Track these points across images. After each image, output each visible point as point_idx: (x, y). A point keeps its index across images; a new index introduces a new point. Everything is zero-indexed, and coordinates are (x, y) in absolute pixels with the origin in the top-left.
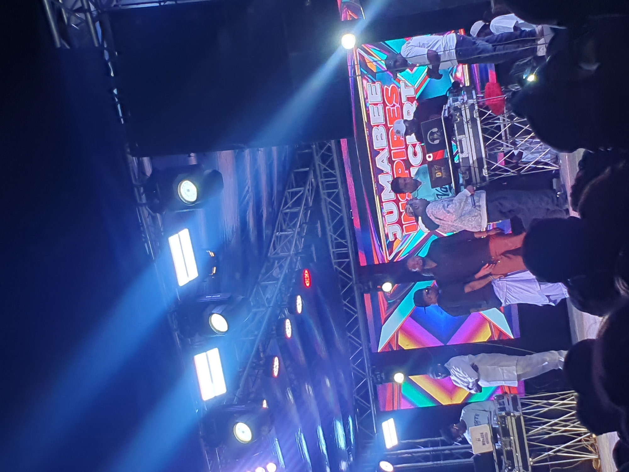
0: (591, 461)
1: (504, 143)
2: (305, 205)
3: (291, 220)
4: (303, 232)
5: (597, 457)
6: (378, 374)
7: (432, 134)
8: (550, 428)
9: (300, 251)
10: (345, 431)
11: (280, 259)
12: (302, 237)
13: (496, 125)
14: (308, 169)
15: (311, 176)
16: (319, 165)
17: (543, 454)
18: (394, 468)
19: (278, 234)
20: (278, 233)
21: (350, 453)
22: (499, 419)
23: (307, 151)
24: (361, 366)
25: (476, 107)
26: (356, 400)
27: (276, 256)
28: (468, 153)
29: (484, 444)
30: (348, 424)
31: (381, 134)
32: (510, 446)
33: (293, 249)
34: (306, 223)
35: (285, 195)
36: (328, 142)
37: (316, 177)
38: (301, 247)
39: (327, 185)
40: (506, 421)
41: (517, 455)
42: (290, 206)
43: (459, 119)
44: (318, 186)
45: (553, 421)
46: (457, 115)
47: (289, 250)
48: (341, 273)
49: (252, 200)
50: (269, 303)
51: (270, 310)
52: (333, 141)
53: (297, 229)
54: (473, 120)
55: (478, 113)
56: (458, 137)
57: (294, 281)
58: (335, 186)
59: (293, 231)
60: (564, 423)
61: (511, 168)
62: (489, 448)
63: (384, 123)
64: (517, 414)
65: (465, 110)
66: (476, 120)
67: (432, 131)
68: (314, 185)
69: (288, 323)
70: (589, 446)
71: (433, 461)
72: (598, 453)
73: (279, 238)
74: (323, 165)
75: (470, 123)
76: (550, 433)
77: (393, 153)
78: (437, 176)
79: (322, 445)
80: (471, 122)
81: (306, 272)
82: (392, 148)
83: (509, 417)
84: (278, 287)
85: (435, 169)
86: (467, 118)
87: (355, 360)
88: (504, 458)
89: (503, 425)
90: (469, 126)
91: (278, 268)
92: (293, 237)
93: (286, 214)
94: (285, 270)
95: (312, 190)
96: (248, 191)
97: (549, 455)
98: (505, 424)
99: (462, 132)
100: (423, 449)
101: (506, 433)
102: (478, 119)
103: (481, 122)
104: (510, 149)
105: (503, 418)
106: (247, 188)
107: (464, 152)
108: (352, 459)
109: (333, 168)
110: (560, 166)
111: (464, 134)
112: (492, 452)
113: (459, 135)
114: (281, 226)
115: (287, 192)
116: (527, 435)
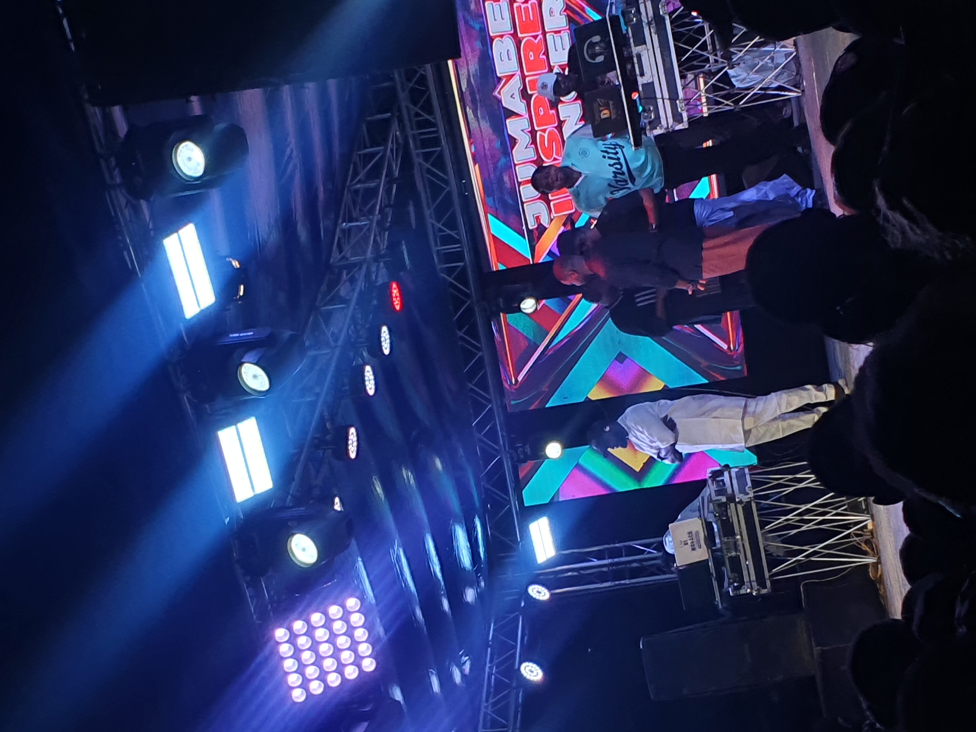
0: (866, 566)
1: (712, 58)
2: (386, 176)
3: (365, 202)
4: (386, 221)
5: (875, 561)
6: (520, 447)
7: (592, 45)
8: (798, 518)
9: (383, 252)
10: (470, 540)
11: (350, 267)
12: (385, 230)
13: (696, 27)
14: (389, 114)
15: (395, 125)
16: (407, 107)
17: (790, 560)
18: (552, 595)
19: (346, 225)
20: (344, 224)
21: (479, 575)
22: (716, 508)
23: (385, 84)
24: (492, 435)
26: (487, 490)
27: (344, 263)
28: (652, 76)
29: (693, 549)
30: (475, 528)
31: (508, 51)
32: (736, 550)
33: (370, 249)
34: (390, 206)
35: (353, 160)
36: (420, 68)
37: (402, 129)
38: (383, 246)
39: (422, 141)
40: (729, 511)
41: (748, 564)
42: (363, 178)
43: (634, 19)
44: (406, 143)
45: (804, 508)
46: (631, 12)
47: (364, 252)
48: (452, 285)
49: (298, 171)
50: (336, 340)
51: (337, 352)
52: (428, 66)
53: (377, 216)
56: (635, 50)
57: (375, 302)
58: (436, 142)
59: (369, 220)
60: (822, 510)
61: (723, 97)
62: (702, 554)
63: (512, 32)
64: (745, 499)
65: (645, 2)
66: (664, 19)
67: (591, 41)
68: (400, 141)
69: (369, 373)
70: (863, 545)
71: (612, 581)
72: (878, 554)
73: (348, 232)
74: (413, 107)
75: (654, 25)
76: (799, 527)
77: (529, 81)
78: (603, 117)
79: (434, 566)
80: (656, 22)
81: (394, 286)
82: (526, 73)
83: (732, 505)
84: (350, 314)
85: (599, 104)
86: (649, 16)
87: (481, 426)
88: (727, 570)
89: (724, 518)
90: (652, 30)
91: (348, 284)
92: (369, 230)
93: (356, 191)
94: (360, 284)
95: (397, 150)
96: (290, 157)
97: (798, 561)
98: (727, 515)
99: (641, 40)
100: (596, 562)
101: (728, 529)
102: (667, 17)
103: (672, 23)
104: (720, 66)
105: (723, 507)
106: (288, 151)
107: (645, 75)
108: (483, 584)
109: (430, 112)
110: (803, 91)
111: (645, 43)
112: (707, 560)
113: (636, 45)
114: (350, 212)
115: (357, 155)
116: (763, 531)
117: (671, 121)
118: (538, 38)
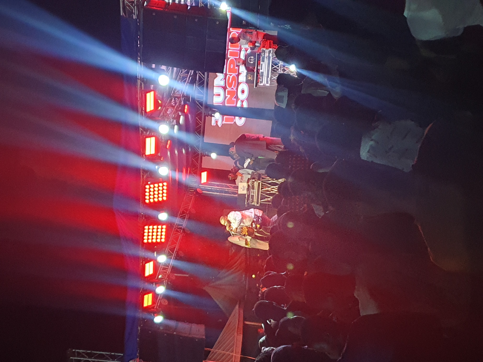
7: (251, 58)
8: (271, 189)
28: (264, 70)
29: (243, 190)
32: (254, 193)
33: (182, 94)
40: (254, 183)
41: (255, 197)
42: (183, 73)
43: (263, 55)
45: (273, 187)
46: (263, 53)
62: (245, 192)
64: (259, 181)
65: (267, 52)
71: (220, 193)
76: (270, 191)
78: (249, 79)
80: (268, 57)
83: (256, 182)
85: (249, 75)
86: (267, 55)
88: (250, 197)
89: (253, 185)
97: (268, 200)
100: (217, 187)
102: (271, 57)
107: (262, 70)
111: (264, 61)
112: (246, 194)
113: (262, 62)
116: (261, 190)
117: (265, 83)
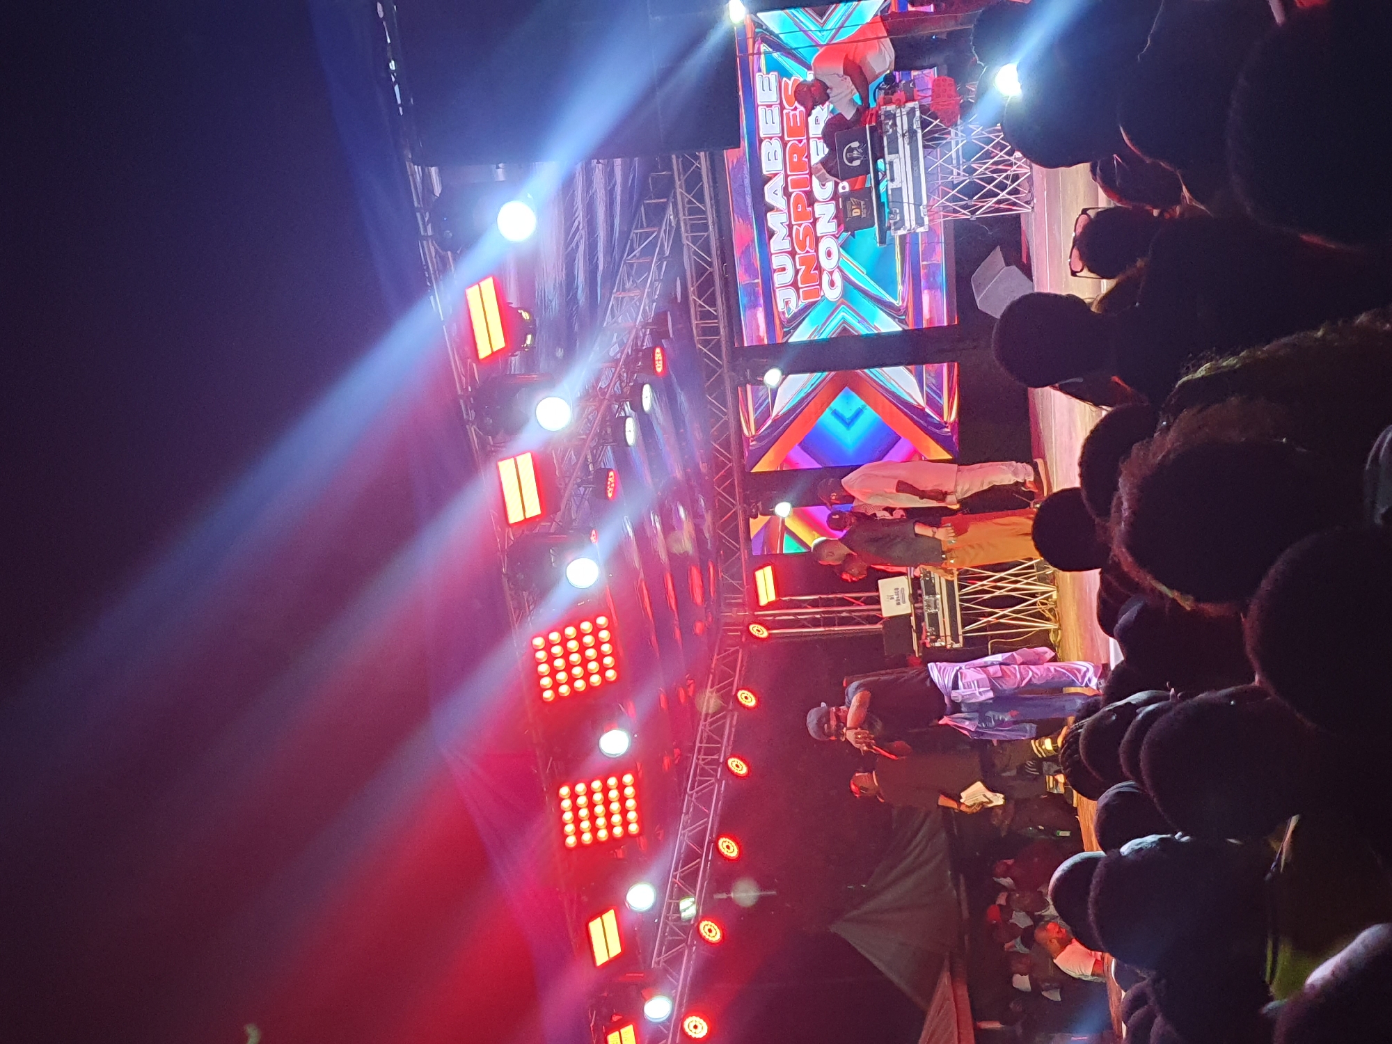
1: (955, 171)
2: (659, 253)
3: (639, 274)
4: (655, 294)
5: (1057, 627)
6: (753, 503)
7: (851, 150)
9: (650, 321)
10: (703, 579)
11: (620, 331)
12: (654, 301)
14: (666, 200)
15: (670, 210)
16: (682, 194)
17: (980, 620)
18: (770, 634)
19: (619, 295)
20: (619, 293)
21: (708, 610)
24: (730, 490)
25: (918, 113)
26: (720, 538)
27: (614, 325)
28: (902, 182)
29: (898, 604)
30: (708, 571)
31: (775, 151)
33: (640, 317)
34: (659, 280)
35: (631, 237)
37: (676, 214)
38: (651, 315)
39: (692, 226)
42: (638, 255)
43: (891, 130)
44: (678, 227)
46: (887, 123)
47: (634, 320)
48: (707, 356)
49: (583, 241)
50: (604, 394)
51: (604, 405)
53: (648, 289)
54: (912, 133)
55: (919, 122)
56: (888, 158)
57: (641, 364)
59: (641, 291)
61: (961, 207)
62: (906, 608)
63: (780, 135)
65: (901, 116)
67: (851, 146)
68: (674, 224)
69: (630, 424)
70: (1047, 612)
72: (1059, 620)
73: (620, 301)
74: (687, 195)
75: (907, 136)
80: (909, 135)
81: (658, 350)
84: (616, 371)
85: (852, 204)
86: (904, 128)
87: (721, 481)
90: (905, 141)
91: (616, 344)
92: (640, 300)
93: (631, 265)
95: (669, 231)
96: (578, 227)
97: (990, 621)
99: (894, 150)
100: (813, 609)
101: (931, 591)
104: (962, 178)
106: (576, 223)
107: (895, 181)
108: (710, 619)
109: (702, 201)
110: (1033, 208)
111: (897, 152)
112: (910, 615)
113: (890, 153)
114: (624, 284)
115: (634, 233)
116: (961, 593)
117: (914, 223)
118: (802, 143)
